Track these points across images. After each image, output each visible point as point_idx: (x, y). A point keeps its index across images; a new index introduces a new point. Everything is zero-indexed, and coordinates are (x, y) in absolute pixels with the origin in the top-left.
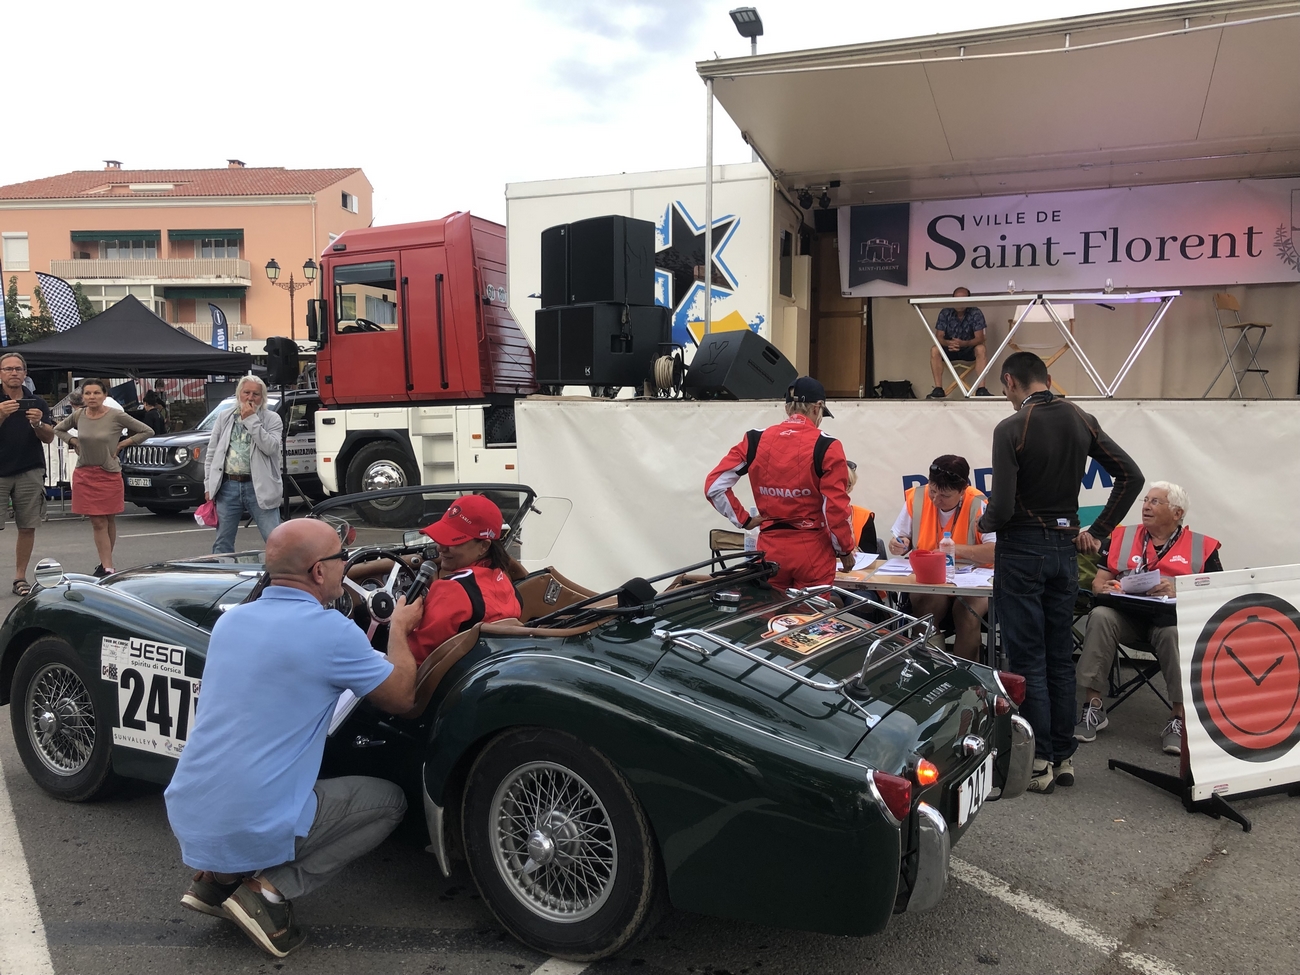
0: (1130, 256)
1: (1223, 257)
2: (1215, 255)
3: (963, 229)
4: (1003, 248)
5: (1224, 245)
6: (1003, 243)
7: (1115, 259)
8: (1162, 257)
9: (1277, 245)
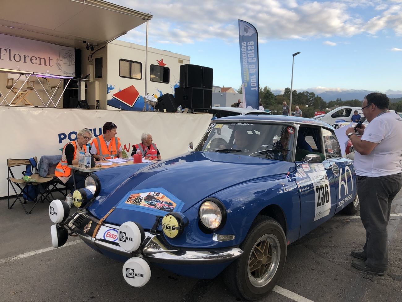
0: (15, 59)
1: (42, 65)
5: (43, 61)
7: (10, 60)
8: (25, 62)
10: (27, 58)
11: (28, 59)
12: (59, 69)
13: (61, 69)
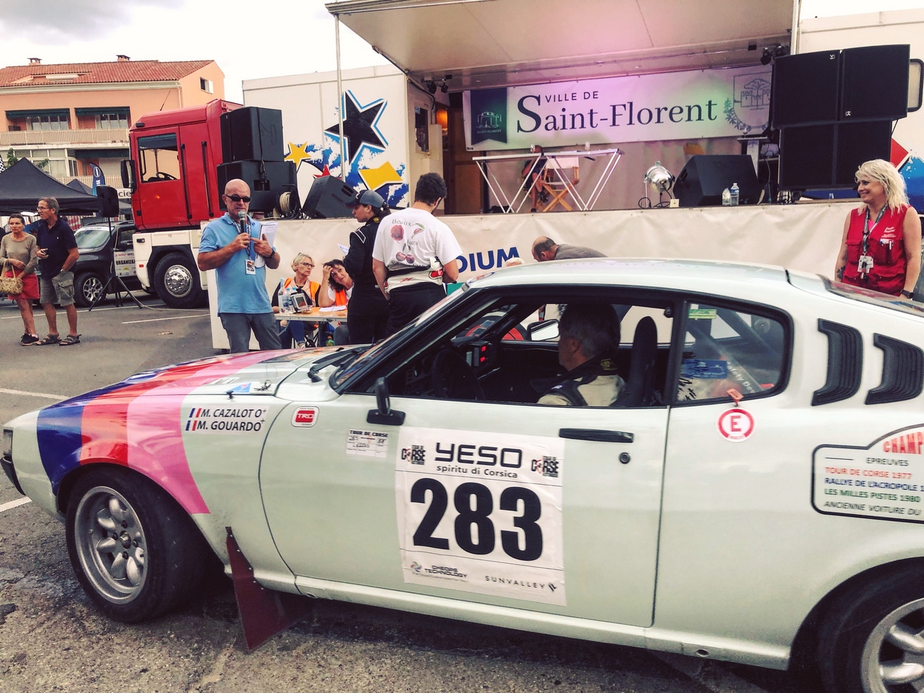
0: (640, 121)
1: (694, 120)
2: (689, 119)
3: (539, 104)
4: (564, 116)
5: (695, 112)
6: (564, 113)
7: (631, 123)
8: (659, 121)
9: (725, 112)
10: (663, 112)
11: (665, 115)
12: (733, 122)
13: (736, 121)
